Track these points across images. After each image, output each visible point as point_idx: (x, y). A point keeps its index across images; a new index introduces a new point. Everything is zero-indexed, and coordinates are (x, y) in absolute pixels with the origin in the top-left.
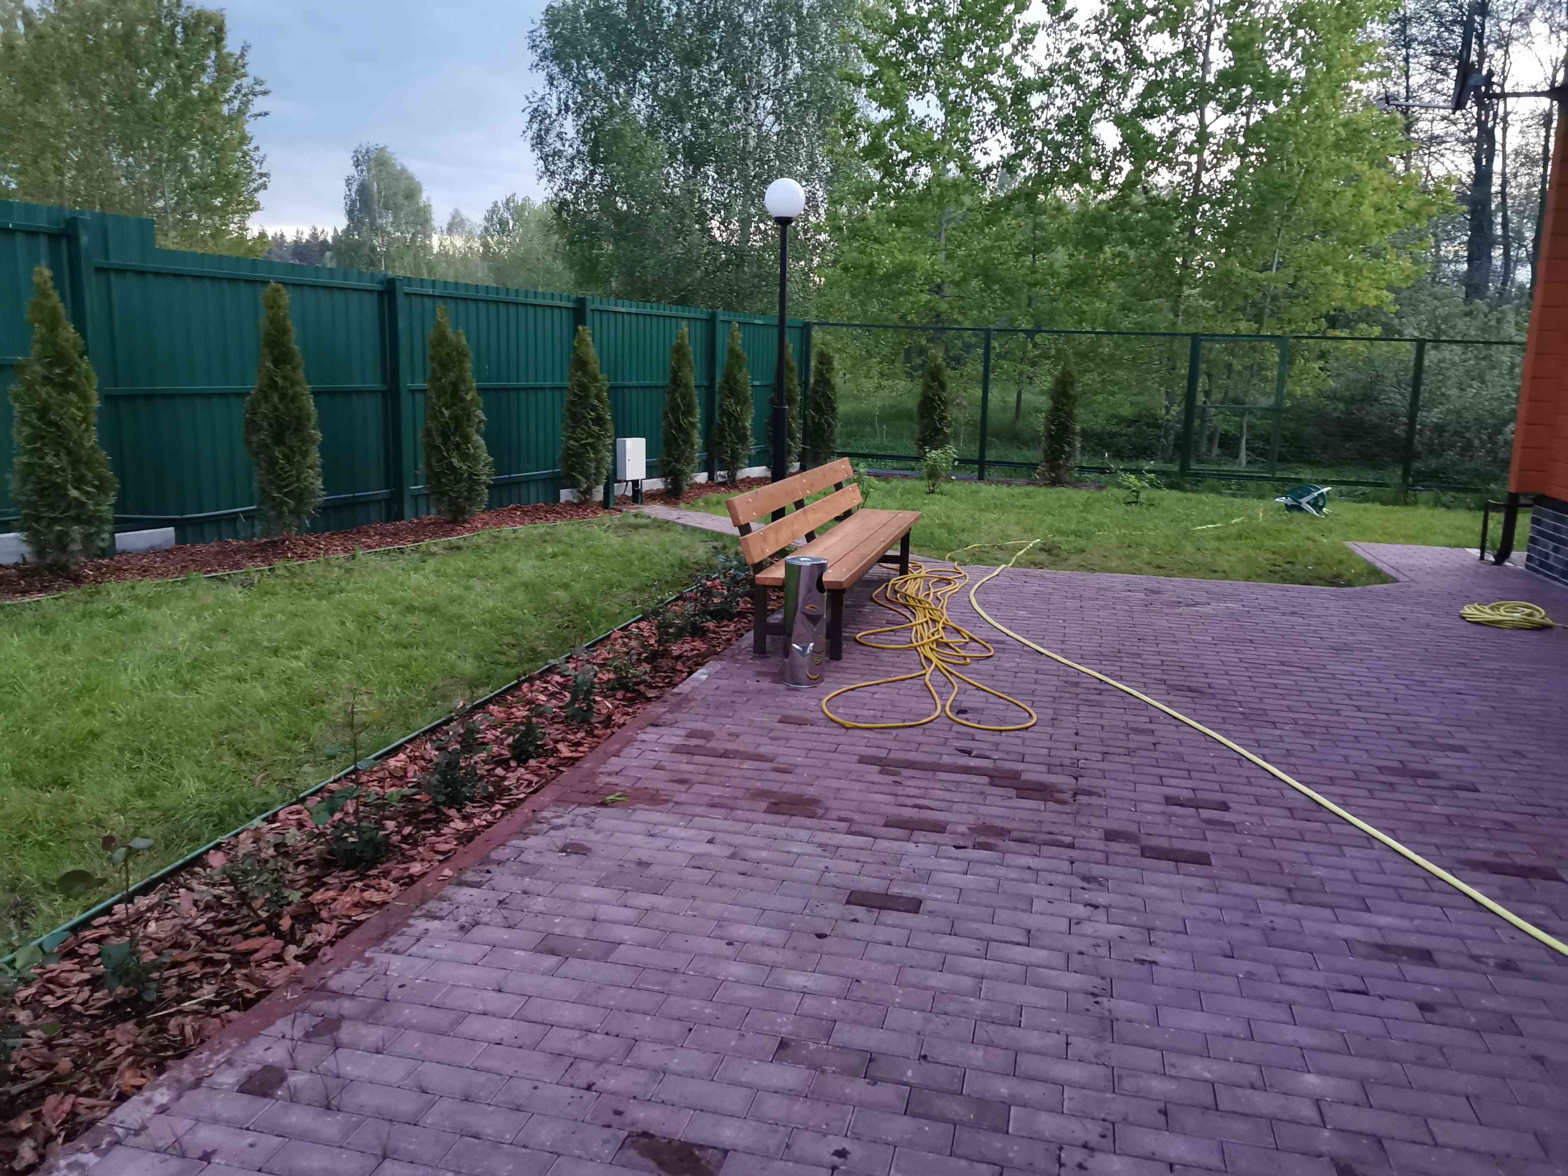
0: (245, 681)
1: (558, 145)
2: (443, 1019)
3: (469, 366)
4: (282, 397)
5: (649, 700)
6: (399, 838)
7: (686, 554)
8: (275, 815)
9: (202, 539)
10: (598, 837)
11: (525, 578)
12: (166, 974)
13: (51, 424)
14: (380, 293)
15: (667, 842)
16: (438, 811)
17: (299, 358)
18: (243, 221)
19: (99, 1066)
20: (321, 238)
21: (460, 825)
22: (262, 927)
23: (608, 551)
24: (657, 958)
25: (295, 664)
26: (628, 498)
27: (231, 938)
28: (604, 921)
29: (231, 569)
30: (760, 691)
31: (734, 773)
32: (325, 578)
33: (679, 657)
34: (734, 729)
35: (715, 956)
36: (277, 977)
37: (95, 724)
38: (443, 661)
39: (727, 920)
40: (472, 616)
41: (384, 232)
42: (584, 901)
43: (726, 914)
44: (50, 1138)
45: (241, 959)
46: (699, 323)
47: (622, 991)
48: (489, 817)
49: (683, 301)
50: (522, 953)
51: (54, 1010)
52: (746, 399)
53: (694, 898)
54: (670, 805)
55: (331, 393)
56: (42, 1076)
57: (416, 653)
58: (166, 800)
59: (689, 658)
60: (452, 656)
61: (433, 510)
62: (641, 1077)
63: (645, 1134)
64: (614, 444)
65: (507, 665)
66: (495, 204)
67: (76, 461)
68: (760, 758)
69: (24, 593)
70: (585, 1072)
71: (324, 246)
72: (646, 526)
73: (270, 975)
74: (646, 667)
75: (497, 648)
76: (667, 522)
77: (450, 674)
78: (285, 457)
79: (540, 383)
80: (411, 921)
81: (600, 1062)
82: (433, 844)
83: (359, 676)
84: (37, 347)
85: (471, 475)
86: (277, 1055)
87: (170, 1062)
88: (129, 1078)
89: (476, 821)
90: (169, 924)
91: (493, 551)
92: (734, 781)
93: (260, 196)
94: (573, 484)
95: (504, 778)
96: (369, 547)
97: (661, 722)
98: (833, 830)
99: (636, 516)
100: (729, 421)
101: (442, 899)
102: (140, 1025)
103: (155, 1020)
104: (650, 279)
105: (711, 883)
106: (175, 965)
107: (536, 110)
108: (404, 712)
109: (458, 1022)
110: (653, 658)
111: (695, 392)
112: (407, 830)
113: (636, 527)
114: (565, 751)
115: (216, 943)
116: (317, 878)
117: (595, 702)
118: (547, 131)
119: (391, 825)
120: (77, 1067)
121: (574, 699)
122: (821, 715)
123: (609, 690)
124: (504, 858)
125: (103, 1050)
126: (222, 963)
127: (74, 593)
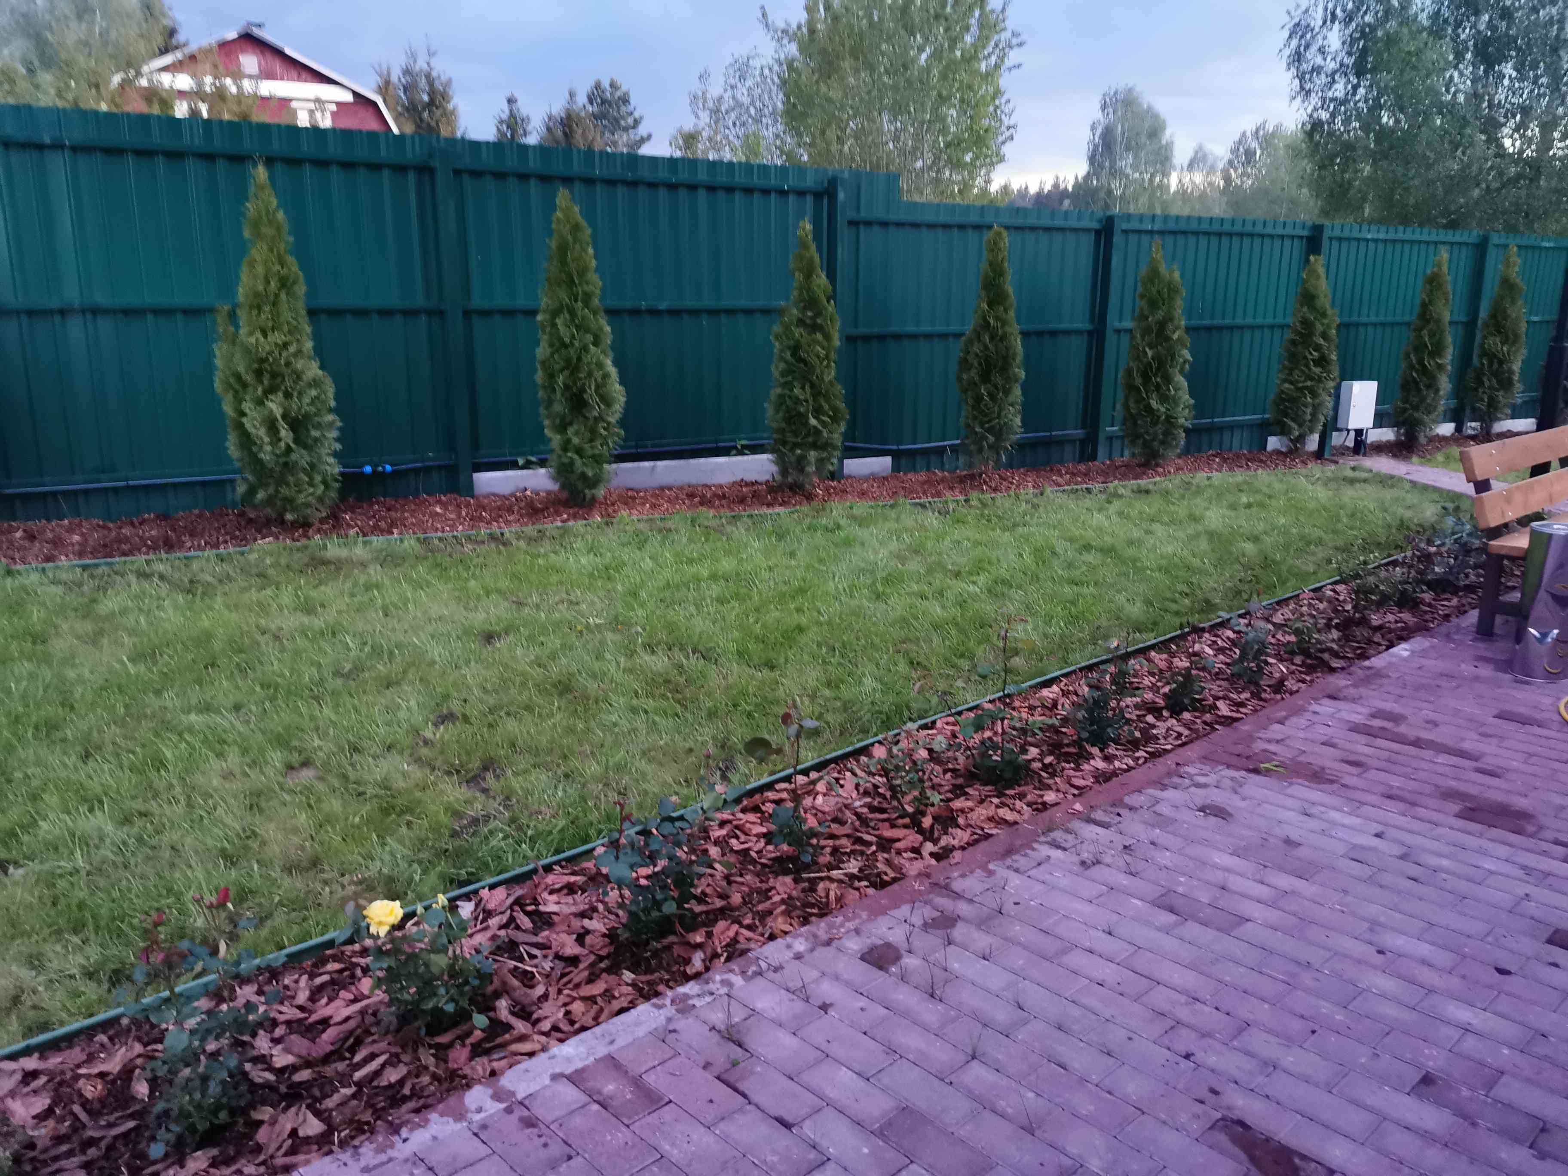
0: (927, 598)
1: (1319, 60)
2: (1050, 945)
3: (1179, 304)
4: (992, 338)
5: (1333, 670)
6: (1039, 765)
7: (1408, 514)
8: (934, 722)
9: (914, 469)
10: (1243, 804)
11: (1213, 526)
12: (823, 842)
13: (801, 360)
14: (1098, 232)
15: (1324, 825)
16: (1081, 747)
17: (1012, 298)
18: (988, 173)
19: (760, 907)
20: (1062, 186)
21: (1100, 764)
22: (907, 820)
23: (1312, 505)
24: (1288, 946)
25: (971, 588)
26: (1348, 448)
27: (880, 824)
28: (1235, 892)
29: (933, 496)
30: (1477, 678)
31: (1424, 765)
32: (1012, 511)
33: (1380, 628)
34: (1432, 716)
35: (1359, 962)
36: (913, 868)
37: (804, 620)
38: (1110, 601)
39: (1384, 926)
40: (1148, 560)
41: (1123, 174)
42: (1216, 866)
43: (1382, 919)
44: (715, 956)
45: (885, 844)
46: (1464, 249)
47: (1242, 970)
48: (1131, 762)
49: (1453, 225)
50: (1139, 903)
51: (737, 852)
52: (1517, 337)
53: (1345, 892)
54: (1336, 786)
55: (1040, 334)
56: (719, 903)
57: (1085, 591)
58: (846, 692)
59: (1391, 631)
60: (1121, 598)
61: (1127, 453)
62: (1248, 1064)
63: (1241, 1123)
64: (1338, 388)
65: (1177, 613)
66: (1244, 134)
67: (817, 393)
68: (1462, 754)
69: (769, 505)
70: (1185, 1040)
71: (1065, 194)
72: (1365, 481)
73: (907, 864)
74: (1335, 634)
75: (1168, 595)
76: (1392, 477)
77: (1117, 616)
78: (990, 395)
79: (1259, 321)
80: (1035, 845)
81: (1204, 1035)
82: (1069, 778)
83: (1028, 607)
84: (796, 293)
85: (1169, 418)
86: (896, 936)
87: (813, 919)
88: (780, 923)
89: (1117, 764)
90: (832, 801)
91: (1183, 497)
92: (1422, 775)
93: (1006, 149)
94: (1283, 431)
95: (1154, 726)
96: (1059, 485)
97: (1341, 695)
98: (1545, 853)
99: (1353, 469)
100: (1491, 364)
101: (1068, 831)
102: (796, 881)
103: (809, 880)
104: (1412, 201)
105: (1370, 880)
106: (832, 837)
107: (1297, 25)
108: (1064, 647)
109: (1065, 951)
110: (1346, 625)
111: (1448, 328)
112: (1048, 760)
113: (1352, 481)
114: (1224, 709)
115: (868, 826)
116: (961, 787)
117: (1266, 663)
118: (1307, 47)
119: (1034, 752)
120: (745, 903)
121: (1243, 657)
122: (1556, 718)
123: (1286, 653)
124: (1137, 805)
125: (765, 895)
126: (869, 844)
127: (805, 508)
